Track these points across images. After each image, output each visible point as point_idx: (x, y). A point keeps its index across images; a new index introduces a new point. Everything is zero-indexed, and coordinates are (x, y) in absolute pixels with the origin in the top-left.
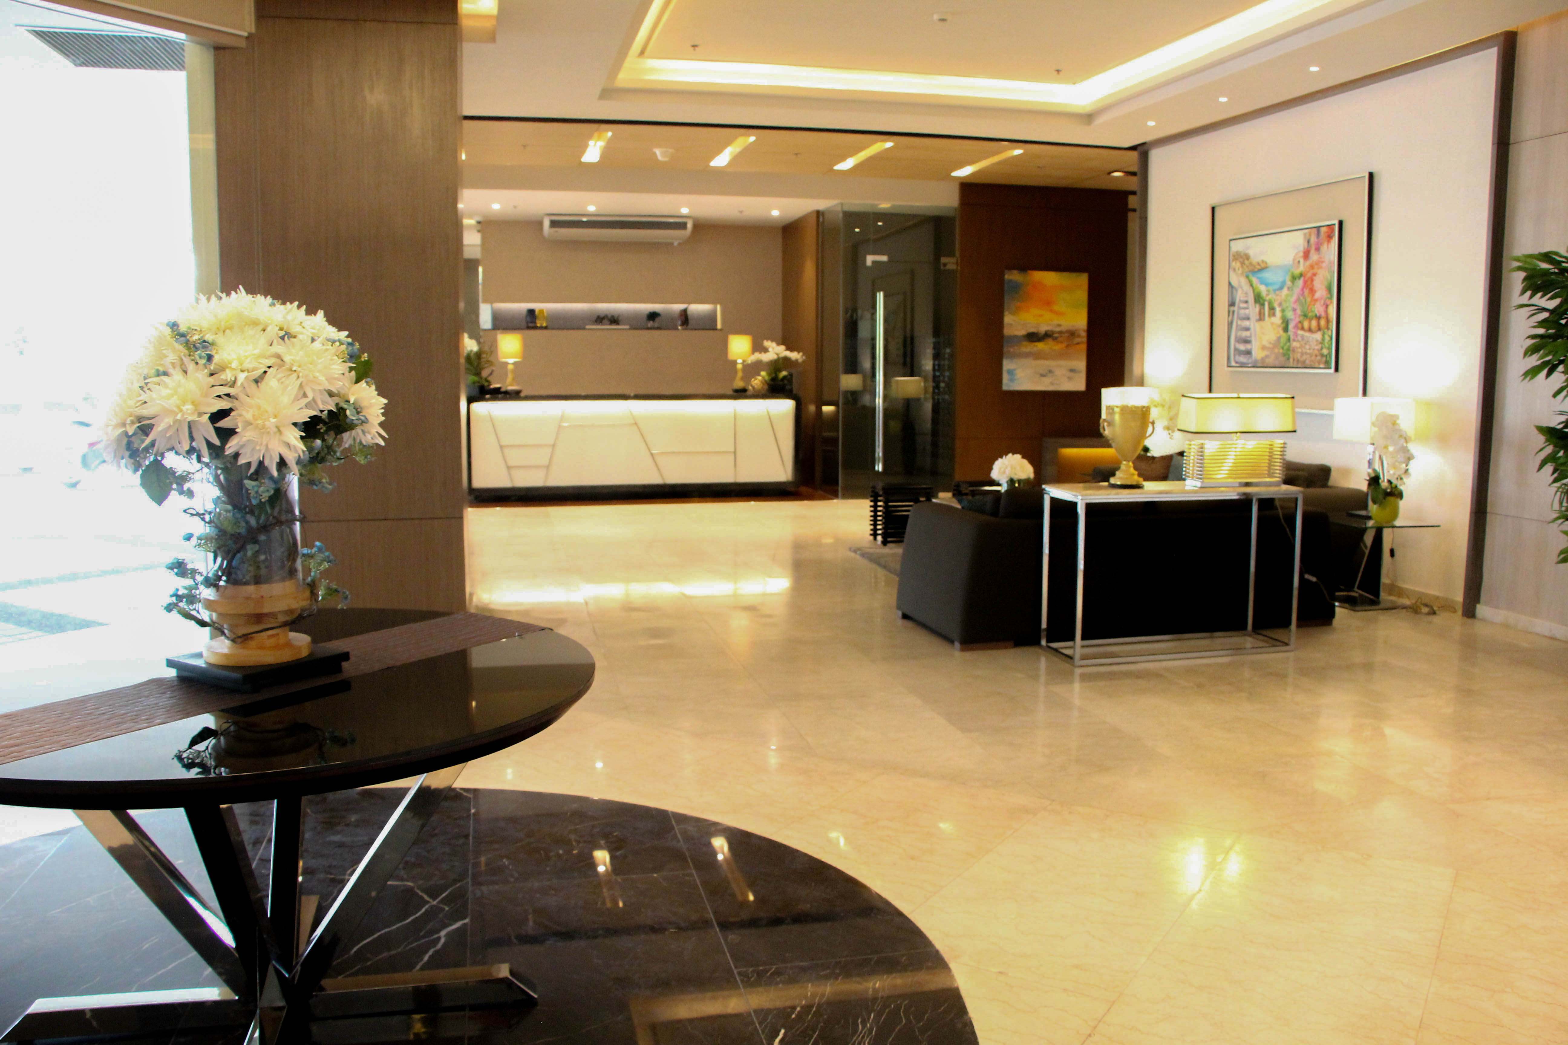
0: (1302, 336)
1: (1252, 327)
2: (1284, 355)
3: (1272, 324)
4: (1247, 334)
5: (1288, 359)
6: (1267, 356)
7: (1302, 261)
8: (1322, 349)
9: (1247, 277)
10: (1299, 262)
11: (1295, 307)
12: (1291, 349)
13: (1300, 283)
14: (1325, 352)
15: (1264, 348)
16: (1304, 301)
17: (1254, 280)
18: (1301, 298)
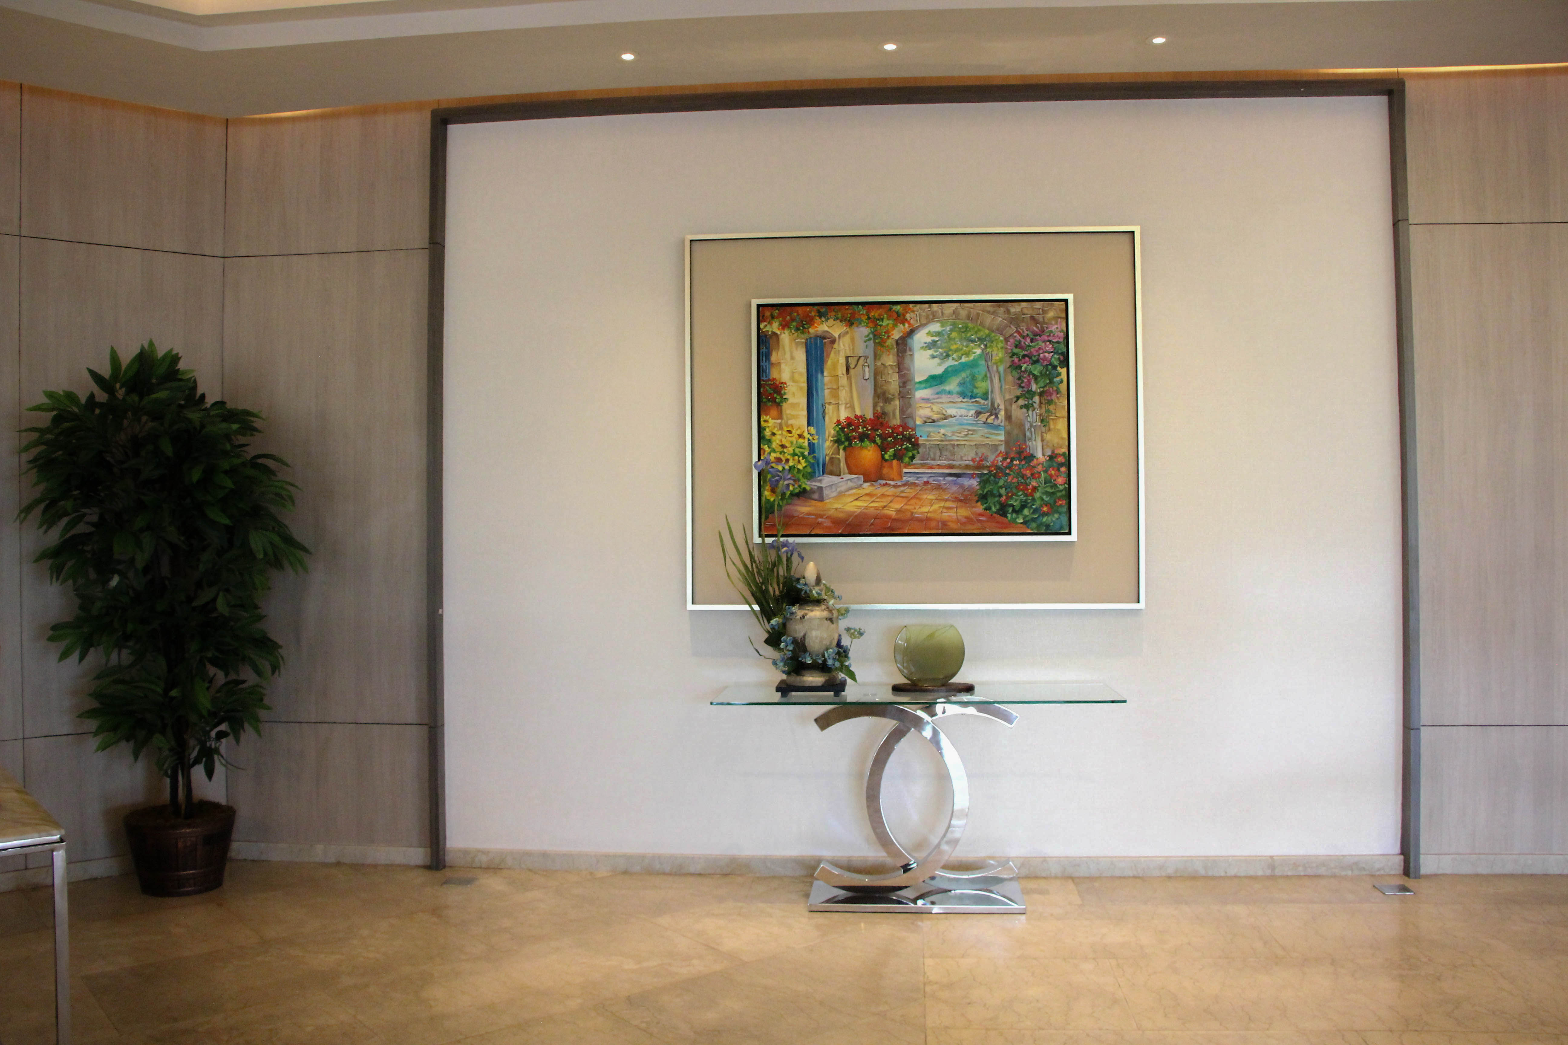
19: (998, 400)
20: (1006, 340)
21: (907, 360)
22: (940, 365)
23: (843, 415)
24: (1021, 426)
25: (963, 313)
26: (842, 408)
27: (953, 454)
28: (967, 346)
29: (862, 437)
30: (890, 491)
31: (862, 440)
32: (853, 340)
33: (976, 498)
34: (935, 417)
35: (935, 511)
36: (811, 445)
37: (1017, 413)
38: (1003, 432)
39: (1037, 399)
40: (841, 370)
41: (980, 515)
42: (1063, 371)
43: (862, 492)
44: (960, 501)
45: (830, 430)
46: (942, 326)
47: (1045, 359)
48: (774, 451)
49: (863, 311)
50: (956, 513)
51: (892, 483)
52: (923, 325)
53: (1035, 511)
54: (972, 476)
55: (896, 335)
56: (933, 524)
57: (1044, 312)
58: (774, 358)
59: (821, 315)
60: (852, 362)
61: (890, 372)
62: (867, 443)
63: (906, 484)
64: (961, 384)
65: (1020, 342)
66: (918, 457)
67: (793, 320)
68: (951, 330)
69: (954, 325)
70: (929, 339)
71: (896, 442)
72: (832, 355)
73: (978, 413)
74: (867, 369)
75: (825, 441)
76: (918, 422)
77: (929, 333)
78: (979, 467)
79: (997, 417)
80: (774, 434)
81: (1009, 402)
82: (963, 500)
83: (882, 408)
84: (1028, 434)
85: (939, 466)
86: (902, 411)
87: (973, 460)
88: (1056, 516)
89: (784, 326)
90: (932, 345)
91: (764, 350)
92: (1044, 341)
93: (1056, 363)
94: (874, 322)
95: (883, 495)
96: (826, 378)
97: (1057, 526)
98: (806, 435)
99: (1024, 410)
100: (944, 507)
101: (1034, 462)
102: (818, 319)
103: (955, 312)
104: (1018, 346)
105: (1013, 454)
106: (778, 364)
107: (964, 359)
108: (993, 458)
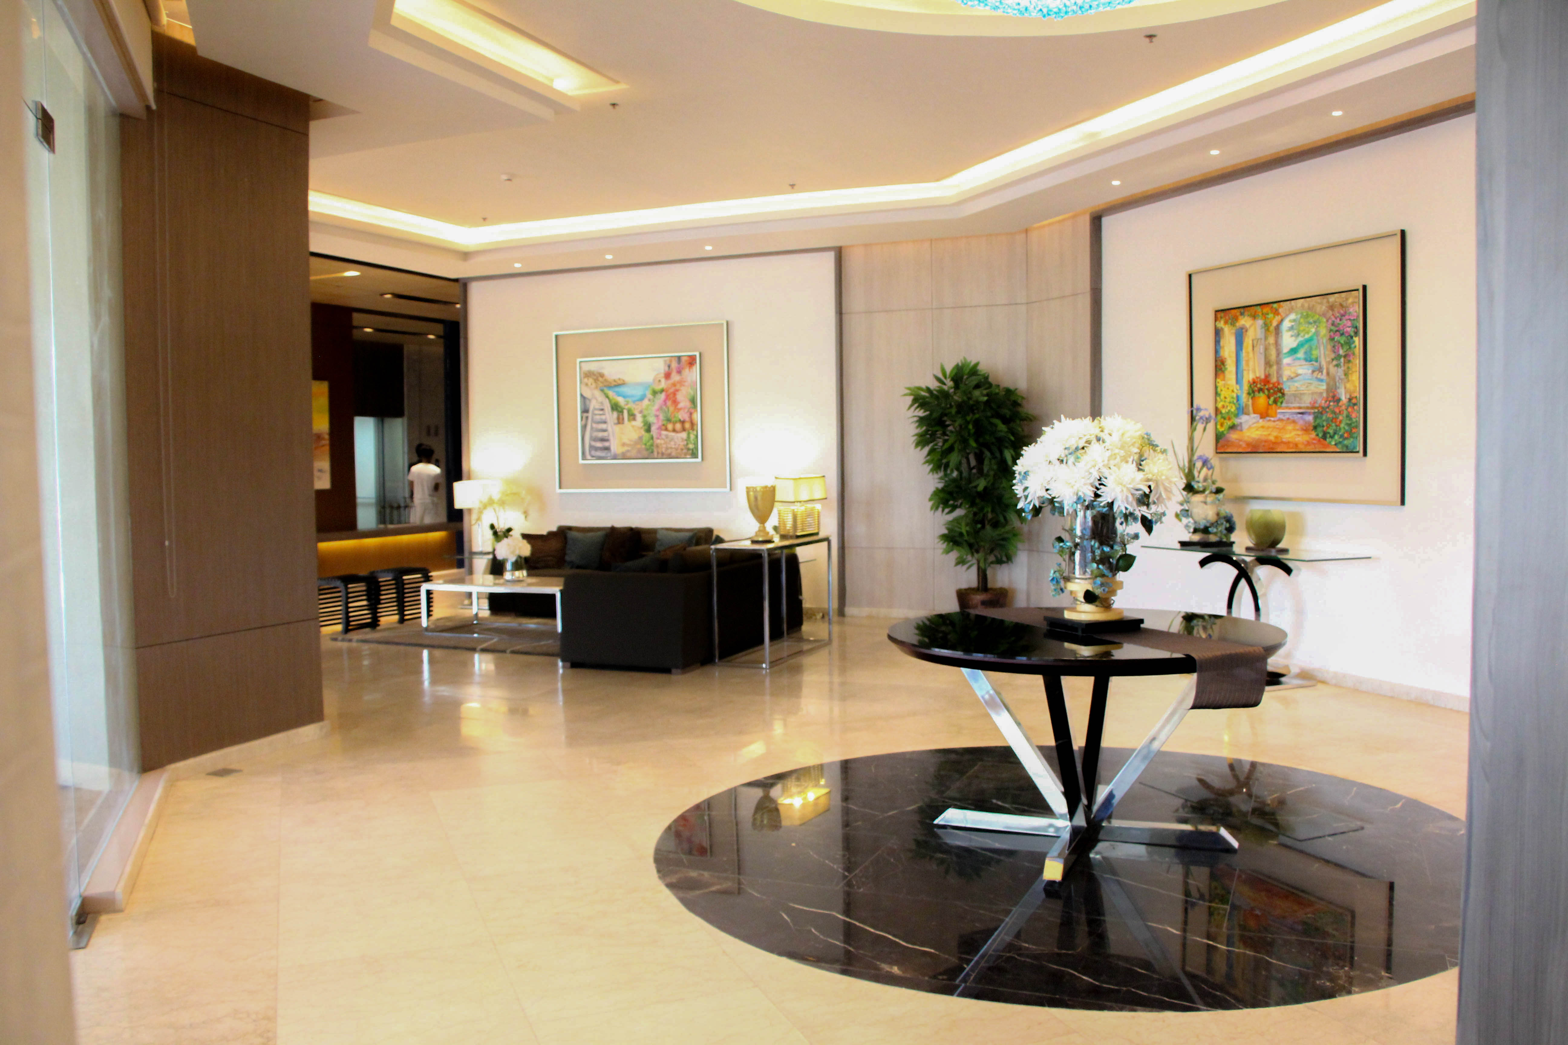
0: (667, 436)
1: (610, 429)
2: (647, 450)
3: (633, 426)
4: (605, 434)
5: (652, 452)
6: (628, 451)
7: (663, 380)
8: (687, 444)
9: (602, 390)
10: (660, 381)
11: (658, 413)
12: (655, 444)
13: (662, 396)
14: (691, 446)
15: (624, 445)
16: (666, 410)
17: (610, 393)
18: (664, 407)
19: (1324, 363)
20: (1327, 321)
21: (1280, 339)
22: (1295, 341)
23: (1251, 377)
24: (1334, 379)
25: (1306, 305)
26: (1250, 372)
27: (1301, 399)
28: (1308, 327)
29: (1261, 390)
30: (1271, 424)
31: (1259, 392)
32: (1255, 329)
33: (1312, 428)
34: (1292, 375)
35: (1292, 437)
36: (1237, 397)
37: (1332, 370)
38: (1324, 384)
39: (1342, 360)
40: (1250, 348)
41: (1314, 439)
42: (1356, 339)
43: (1259, 425)
44: (1304, 430)
45: (1246, 387)
46: (1296, 315)
47: (1347, 332)
48: (1221, 401)
49: (1259, 309)
50: (1302, 439)
51: (1272, 419)
52: (1287, 315)
53: (1341, 436)
54: (1310, 414)
55: (1275, 323)
56: (1291, 445)
57: (1347, 299)
58: (1221, 343)
59: (1242, 314)
60: (1255, 343)
61: (1272, 348)
62: (1261, 394)
63: (1281, 420)
64: (1305, 353)
65: (1334, 321)
66: (1284, 402)
67: (1229, 319)
68: (1300, 317)
69: (1302, 314)
70: (1290, 325)
71: (1275, 393)
72: (1247, 339)
73: (1313, 372)
74: (1262, 347)
75: (1243, 393)
76: (1285, 379)
77: (1290, 321)
78: (1313, 408)
79: (1322, 374)
80: (1221, 390)
81: (1328, 363)
82: (1306, 430)
83: (1268, 371)
84: (1337, 384)
85: (1294, 408)
86: (1278, 373)
87: (1310, 403)
88: (1352, 440)
89: (1226, 322)
90: (1291, 328)
91: (1217, 338)
92: (1347, 320)
93: (1352, 334)
94: (1264, 316)
95: (1268, 427)
96: (1243, 354)
97: (1352, 447)
98: (1235, 390)
99: (1336, 368)
100: (1296, 435)
101: (1340, 404)
102: (1240, 317)
103: (1303, 306)
104: (1333, 324)
105: (1330, 399)
106: (1223, 347)
107: (1307, 336)
108: (1321, 402)
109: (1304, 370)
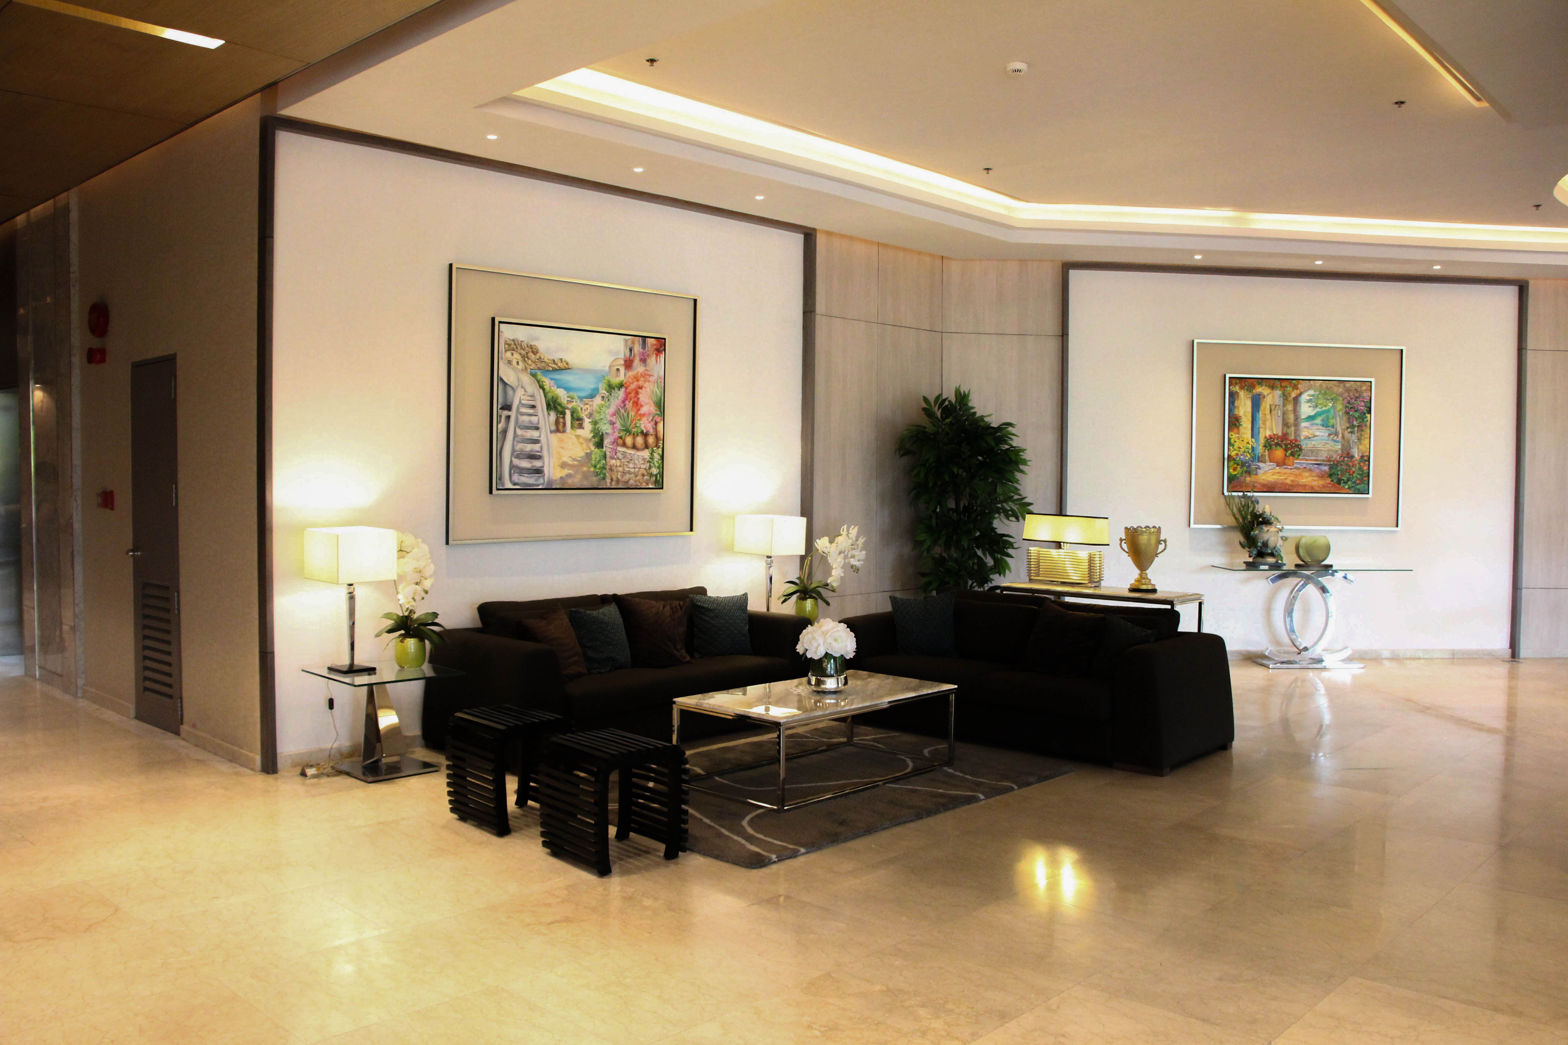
0: (624, 453)
1: (543, 439)
2: (597, 474)
3: (578, 437)
4: (536, 447)
5: (604, 478)
6: (569, 476)
7: (622, 370)
8: (650, 468)
9: (534, 375)
10: (618, 370)
11: (614, 419)
12: (608, 467)
13: (621, 393)
14: (655, 471)
15: (564, 465)
16: (625, 415)
17: (547, 382)
18: (623, 411)
19: (1339, 429)
20: (1343, 400)
21: (1298, 408)
22: (1313, 411)
23: (1268, 433)
24: (1348, 441)
25: (1324, 386)
26: (1268, 430)
27: (1317, 454)
28: (1325, 402)
29: (1277, 444)
30: (1288, 471)
31: (1276, 446)
32: (1273, 397)
33: (1327, 476)
34: (1310, 436)
35: (1309, 482)
36: (1253, 448)
37: (1347, 435)
38: (1340, 444)
39: (1356, 429)
40: (1268, 411)
41: (1329, 484)
42: (1368, 416)
43: (1275, 471)
44: (1320, 477)
45: (1262, 441)
46: (1315, 392)
47: (1361, 409)
48: (1235, 450)
49: (1278, 383)
50: (1317, 483)
51: (1289, 467)
52: (1306, 391)
53: (1354, 482)
54: (1326, 465)
55: (1293, 395)
56: (1307, 488)
57: (1361, 387)
58: (1236, 404)
59: (1259, 384)
60: (1273, 407)
61: (1290, 413)
62: (1278, 447)
63: (1296, 468)
64: (1323, 420)
66: (1301, 455)
67: (1245, 385)
68: (1319, 394)
69: (1320, 391)
70: (1308, 398)
71: (1292, 447)
72: (1264, 403)
73: (1330, 435)
74: (1279, 411)
75: (1259, 446)
76: (1302, 438)
77: (1308, 395)
78: (1329, 461)
79: (1338, 437)
80: (1235, 442)
81: (1343, 430)
82: (1321, 476)
83: (1286, 431)
84: (1351, 445)
85: (1311, 460)
86: (1295, 433)
87: (1326, 457)
88: (1363, 485)
89: (1241, 388)
90: (1309, 401)
91: (1232, 400)
92: (1361, 401)
93: (1365, 412)
94: (1283, 388)
95: (1285, 473)
96: (1260, 415)
97: (1363, 490)
98: (1250, 442)
99: (1350, 434)
100: (1313, 480)
101: (1354, 459)
102: (1257, 386)
103: (1321, 385)
104: (1349, 403)
105: (1344, 455)
106: (1238, 407)
107: (1324, 408)
108: (1335, 457)
109: (1322, 433)
